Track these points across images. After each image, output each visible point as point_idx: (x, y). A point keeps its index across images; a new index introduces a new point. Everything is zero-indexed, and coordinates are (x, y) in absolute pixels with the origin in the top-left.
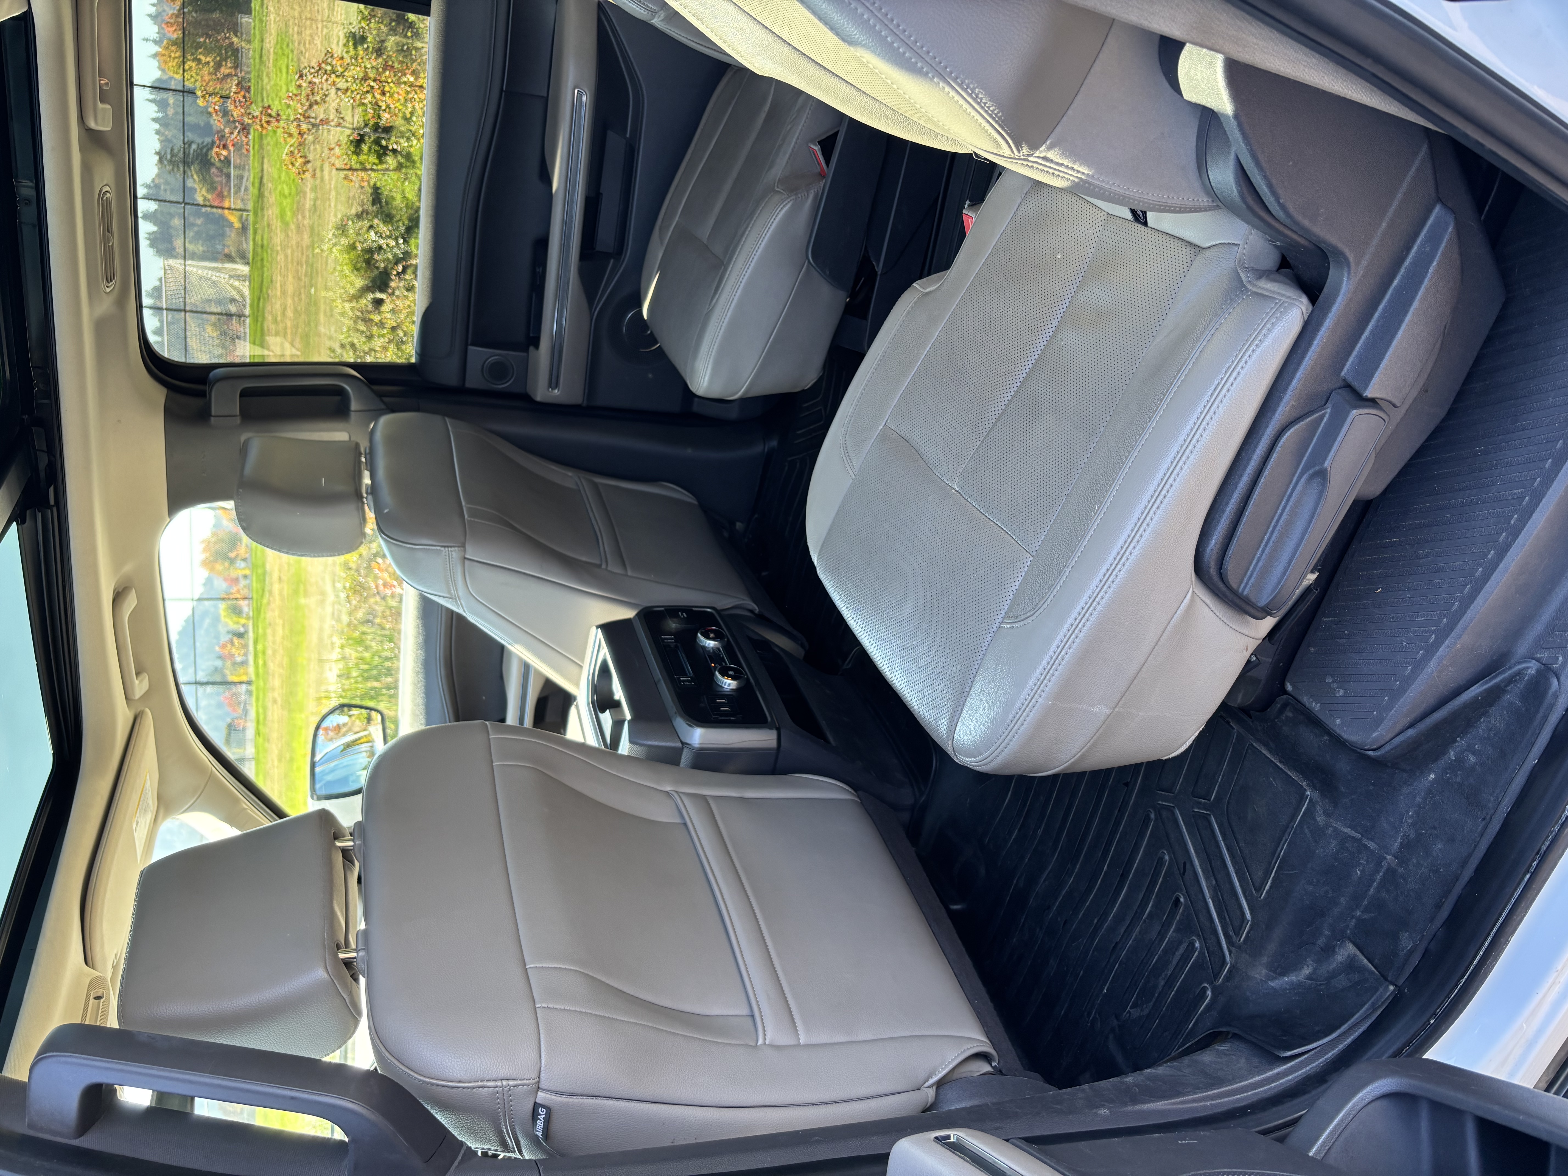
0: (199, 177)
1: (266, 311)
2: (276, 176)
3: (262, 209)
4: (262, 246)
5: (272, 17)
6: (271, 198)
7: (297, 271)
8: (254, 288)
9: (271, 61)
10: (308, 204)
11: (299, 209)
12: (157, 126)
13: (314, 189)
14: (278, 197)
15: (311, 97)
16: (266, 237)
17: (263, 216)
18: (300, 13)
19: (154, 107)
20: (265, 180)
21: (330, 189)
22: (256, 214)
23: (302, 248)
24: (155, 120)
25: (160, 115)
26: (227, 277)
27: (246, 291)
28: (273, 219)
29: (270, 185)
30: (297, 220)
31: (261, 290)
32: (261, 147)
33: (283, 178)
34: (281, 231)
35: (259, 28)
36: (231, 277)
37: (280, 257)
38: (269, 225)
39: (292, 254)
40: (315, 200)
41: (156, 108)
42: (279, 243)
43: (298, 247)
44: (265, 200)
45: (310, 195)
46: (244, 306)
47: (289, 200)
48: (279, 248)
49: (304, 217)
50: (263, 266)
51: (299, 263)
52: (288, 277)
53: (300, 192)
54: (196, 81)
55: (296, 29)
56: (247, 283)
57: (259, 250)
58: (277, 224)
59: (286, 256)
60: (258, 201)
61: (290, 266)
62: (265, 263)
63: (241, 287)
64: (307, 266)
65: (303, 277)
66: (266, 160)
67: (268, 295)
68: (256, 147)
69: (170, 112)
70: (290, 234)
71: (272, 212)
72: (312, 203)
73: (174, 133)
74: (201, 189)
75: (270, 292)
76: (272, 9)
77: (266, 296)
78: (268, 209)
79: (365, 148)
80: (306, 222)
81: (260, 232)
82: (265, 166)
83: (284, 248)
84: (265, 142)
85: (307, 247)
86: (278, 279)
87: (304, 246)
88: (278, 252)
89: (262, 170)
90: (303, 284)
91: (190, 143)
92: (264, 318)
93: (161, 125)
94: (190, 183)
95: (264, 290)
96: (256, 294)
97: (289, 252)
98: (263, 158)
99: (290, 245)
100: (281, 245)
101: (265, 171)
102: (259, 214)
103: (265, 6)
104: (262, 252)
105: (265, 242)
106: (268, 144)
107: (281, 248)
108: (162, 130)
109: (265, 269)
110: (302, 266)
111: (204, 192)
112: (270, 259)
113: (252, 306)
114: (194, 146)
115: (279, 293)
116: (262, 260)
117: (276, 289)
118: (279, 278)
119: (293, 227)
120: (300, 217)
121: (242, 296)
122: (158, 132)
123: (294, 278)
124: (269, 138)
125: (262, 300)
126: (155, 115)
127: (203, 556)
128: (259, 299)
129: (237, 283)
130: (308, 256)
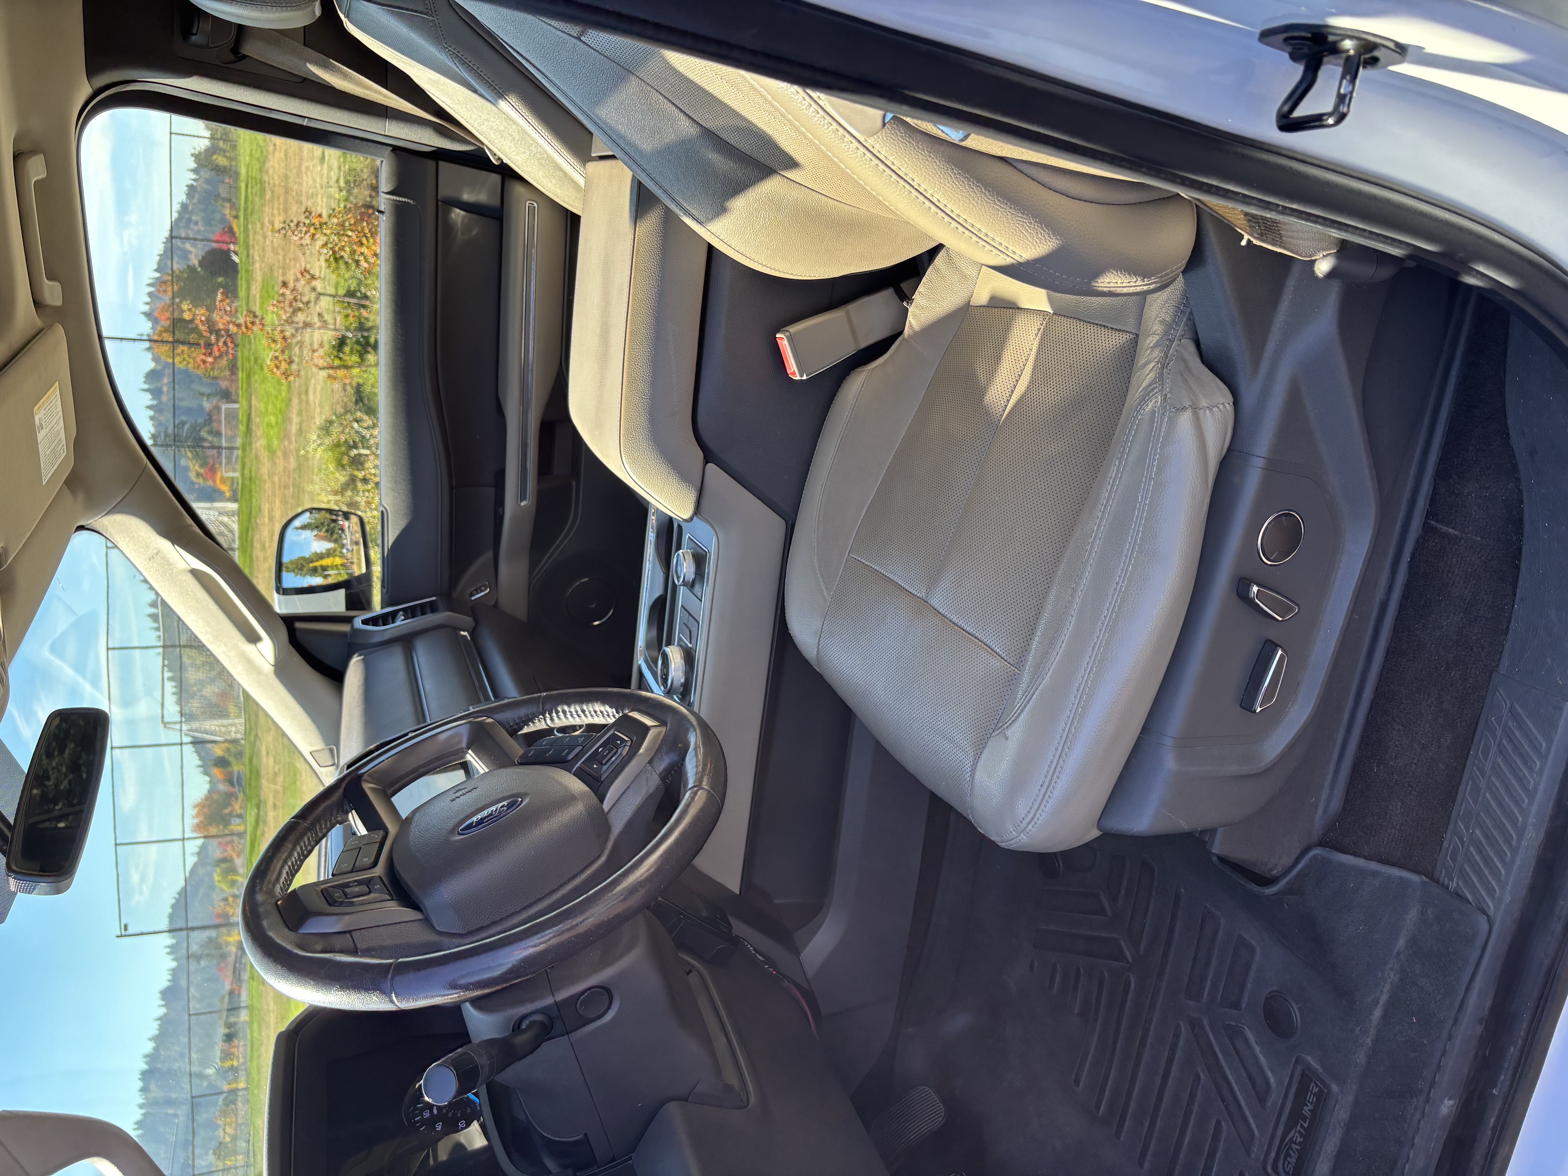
0: (192, 453)
1: (255, 540)
2: (263, 409)
3: (250, 444)
4: (250, 479)
5: (257, 265)
6: (259, 432)
7: (284, 495)
8: (242, 520)
9: (258, 305)
10: (294, 429)
11: (285, 435)
12: (151, 413)
13: (300, 413)
14: (266, 430)
15: (294, 304)
16: (254, 469)
17: (251, 449)
18: (284, 257)
19: (148, 396)
20: (253, 416)
21: (315, 407)
22: (244, 450)
23: (289, 471)
24: (150, 407)
25: (155, 402)
26: (217, 513)
27: (235, 527)
28: (260, 451)
29: (258, 419)
30: (284, 447)
31: (249, 520)
32: (249, 385)
33: (270, 410)
34: (268, 461)
35: (245, 278)
36: (220, 514)
37: (268, 486)
38: (257, 457)
39: (280, 480)
40: (300, 424)
41: (150, 397)
42: (266, 472)
43: (285, 472)
44: (253, 434)
45: (296, 420)
46: (234, 541)
47: (275, 430)
48: (266, 477)
49: (290, 443)
50: (251, 497)
51: (286, 487)
52: (275, 503)
53: (287, 420)
54: (188, 363)
55: (280, 271)
56: (236, 518)
57: (247, 482)
58: (264, 455)
59: (273, 483)
60: (246, 437)
61: (277, 492)
62: (253, 493)
63: (230, 523)
64: (293, 488)
65: (290, 500)
66: (253, 398)
67: (257, 524)
68: (245, 385)
69: (164, 398)
70: (277, 461)
71: (260, 444)
72: (298, 427)
73: (167, 417)
74: (194, 466)
75: (258, 521)
76: (257, 258)
77: (254, 526)
78: (256, 442)
79: (347, 349)
80: (292, 447)
81: (248, 465)
82: (254, 402)
83: (271, 475)
84: (253, 380)
85: (294, 470)
86: (266, 507)
87: (291, 469)
88: (265, 481)
89: (250, 407)
90: (289, 505)
91: (183, 423)
92: (252, 547)
93: (155, 411)
94: (183, 462)
95: (253, 520)
96: (244, 524)
97: (276, 479)
98: (251, 395)
99: (277, 472)
100: (268, 474)
101: (253, 407)
102: (248, 449)
103: (250, 257)
104: (251, 484)
105: (253, 474)
106: (256, 381)
107: (269, 477)
108: (157, 415)
109: (254, 500)
110: (289, 489)
111: (197, 467)
112: (258, 489)
113: (240, 538)
114: (187, 427)
115: (266, 520)
116: (250, 491)
117: (264, 517)
118: (267, 505)
119: (279, 454)
120: (286, 443)
121: (231, 531)
122: (152, 418)
123: (281, 502)
124: (256, 377)
125: (250, 530)
126: (150, 403)
127: (196, 821)
128: (247, 530)
129: (225, 519)
130: (295, 479)
